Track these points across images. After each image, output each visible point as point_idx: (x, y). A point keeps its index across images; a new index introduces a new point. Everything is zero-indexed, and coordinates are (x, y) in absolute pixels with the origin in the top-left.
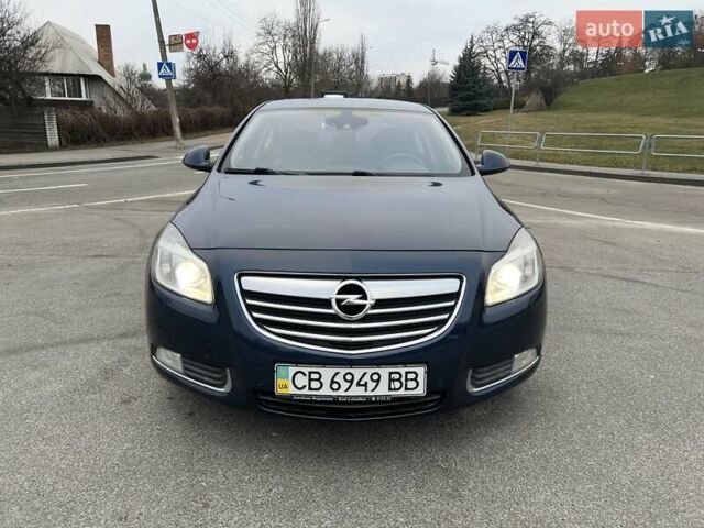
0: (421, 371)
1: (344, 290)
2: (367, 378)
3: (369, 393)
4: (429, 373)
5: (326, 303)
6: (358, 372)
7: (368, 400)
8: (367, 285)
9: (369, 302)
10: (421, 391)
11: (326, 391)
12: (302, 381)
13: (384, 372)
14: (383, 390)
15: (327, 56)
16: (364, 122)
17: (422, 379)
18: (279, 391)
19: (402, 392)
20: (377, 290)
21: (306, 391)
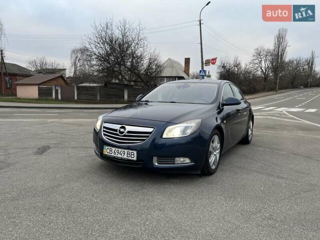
0: (135, 152)
1: (121, 128)
2: (122, 152)
3: (122, 157)
4: (137, 153)
5: (116, 130)
6: (120, 150)
7: (122, 159)
8: (126, 127)
9: (126, 131)
10: (135, 159)
11: (113, 155)
12: (108, 151)
13: (126, 151)
14: (125, 157)
17: (135, 155)
18: (104, 153)
19: (130, 158)
20: (128, 128)
21: (109, 154)
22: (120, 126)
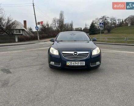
0: (84, 62)
2: (78, 63)
4: (85, 62)
5: (72, 54)
6: (76, 62)
7: (78, 66)
9: (78, 54)
10: (84, 65)
11: (73, 65)
12: (70, 63)
13: (80, 62)
14: (80, 64)
15: (65, 25)
16: (75, 34)
17: (84, 63)
18: (67, 65)
19: (82, 65)
20: (79, 53)
21: (70, 65)
22: (74, 52)
